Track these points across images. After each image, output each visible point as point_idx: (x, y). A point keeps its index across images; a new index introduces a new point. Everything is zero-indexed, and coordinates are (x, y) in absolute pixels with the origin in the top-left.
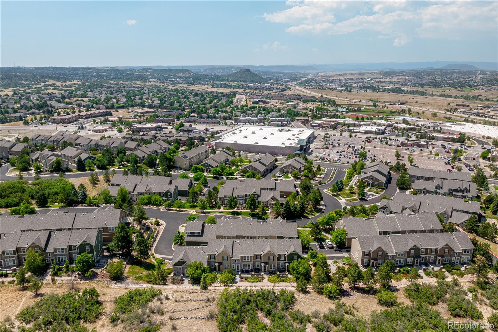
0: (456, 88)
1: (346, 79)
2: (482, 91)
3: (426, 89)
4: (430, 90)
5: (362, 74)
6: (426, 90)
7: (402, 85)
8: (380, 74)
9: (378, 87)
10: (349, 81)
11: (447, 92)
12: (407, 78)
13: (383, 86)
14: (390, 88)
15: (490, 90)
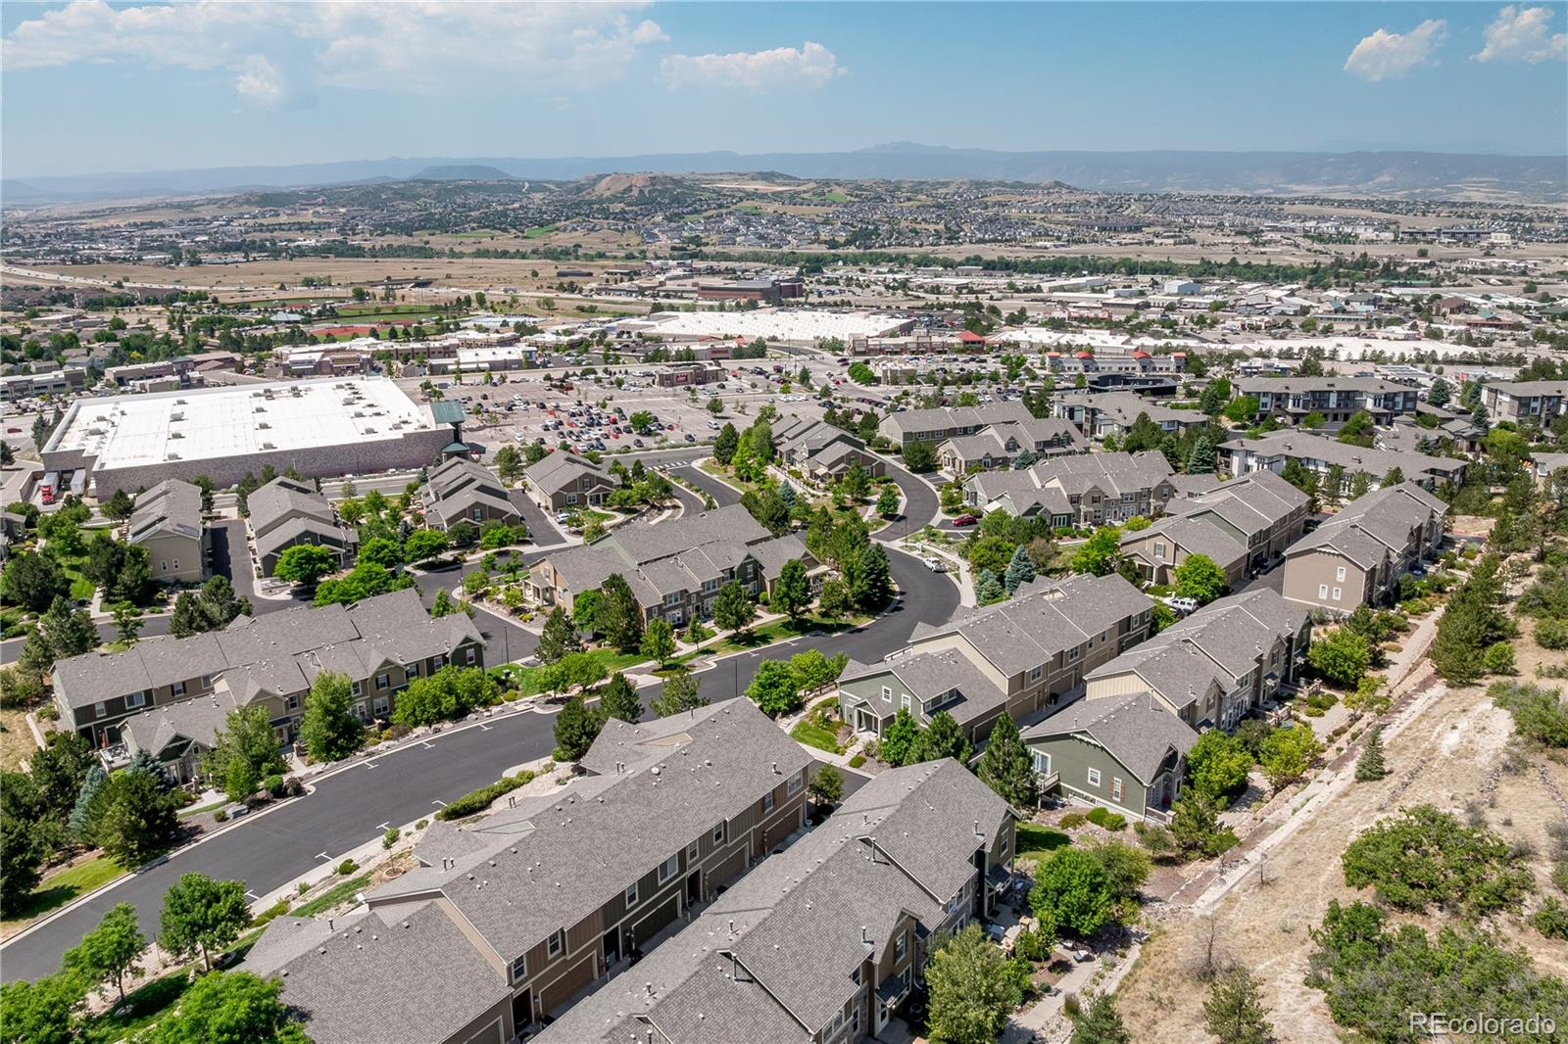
0: (505, 230)
1: (135, 225)
2: (575, 234)
3: (425, 239)
4: (439, 241)
5: (187, 207)
6: (427, 243)
7: (341, 231)
8: (248, 202)
9: (274, 244)
10: (155, 232)
11: (487, 243)
12: (343, 210)
13: (290, 241)
14: (312, 242)
15: (593, 230)
